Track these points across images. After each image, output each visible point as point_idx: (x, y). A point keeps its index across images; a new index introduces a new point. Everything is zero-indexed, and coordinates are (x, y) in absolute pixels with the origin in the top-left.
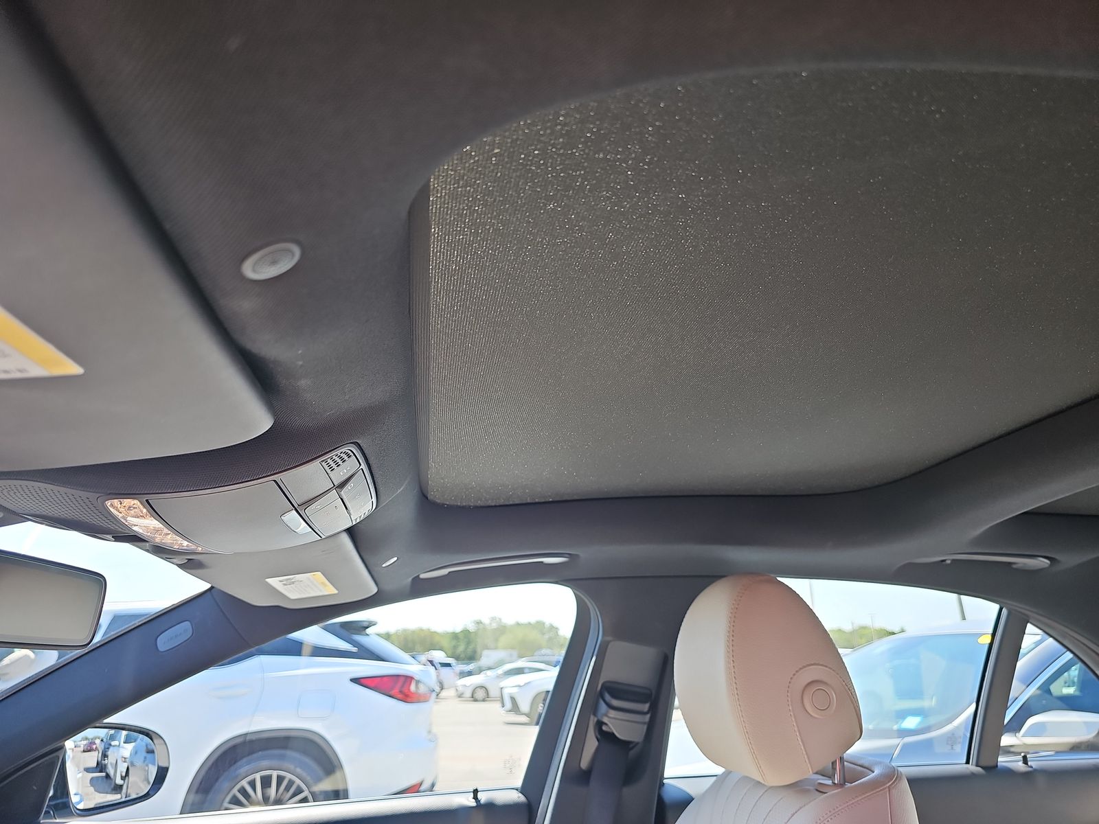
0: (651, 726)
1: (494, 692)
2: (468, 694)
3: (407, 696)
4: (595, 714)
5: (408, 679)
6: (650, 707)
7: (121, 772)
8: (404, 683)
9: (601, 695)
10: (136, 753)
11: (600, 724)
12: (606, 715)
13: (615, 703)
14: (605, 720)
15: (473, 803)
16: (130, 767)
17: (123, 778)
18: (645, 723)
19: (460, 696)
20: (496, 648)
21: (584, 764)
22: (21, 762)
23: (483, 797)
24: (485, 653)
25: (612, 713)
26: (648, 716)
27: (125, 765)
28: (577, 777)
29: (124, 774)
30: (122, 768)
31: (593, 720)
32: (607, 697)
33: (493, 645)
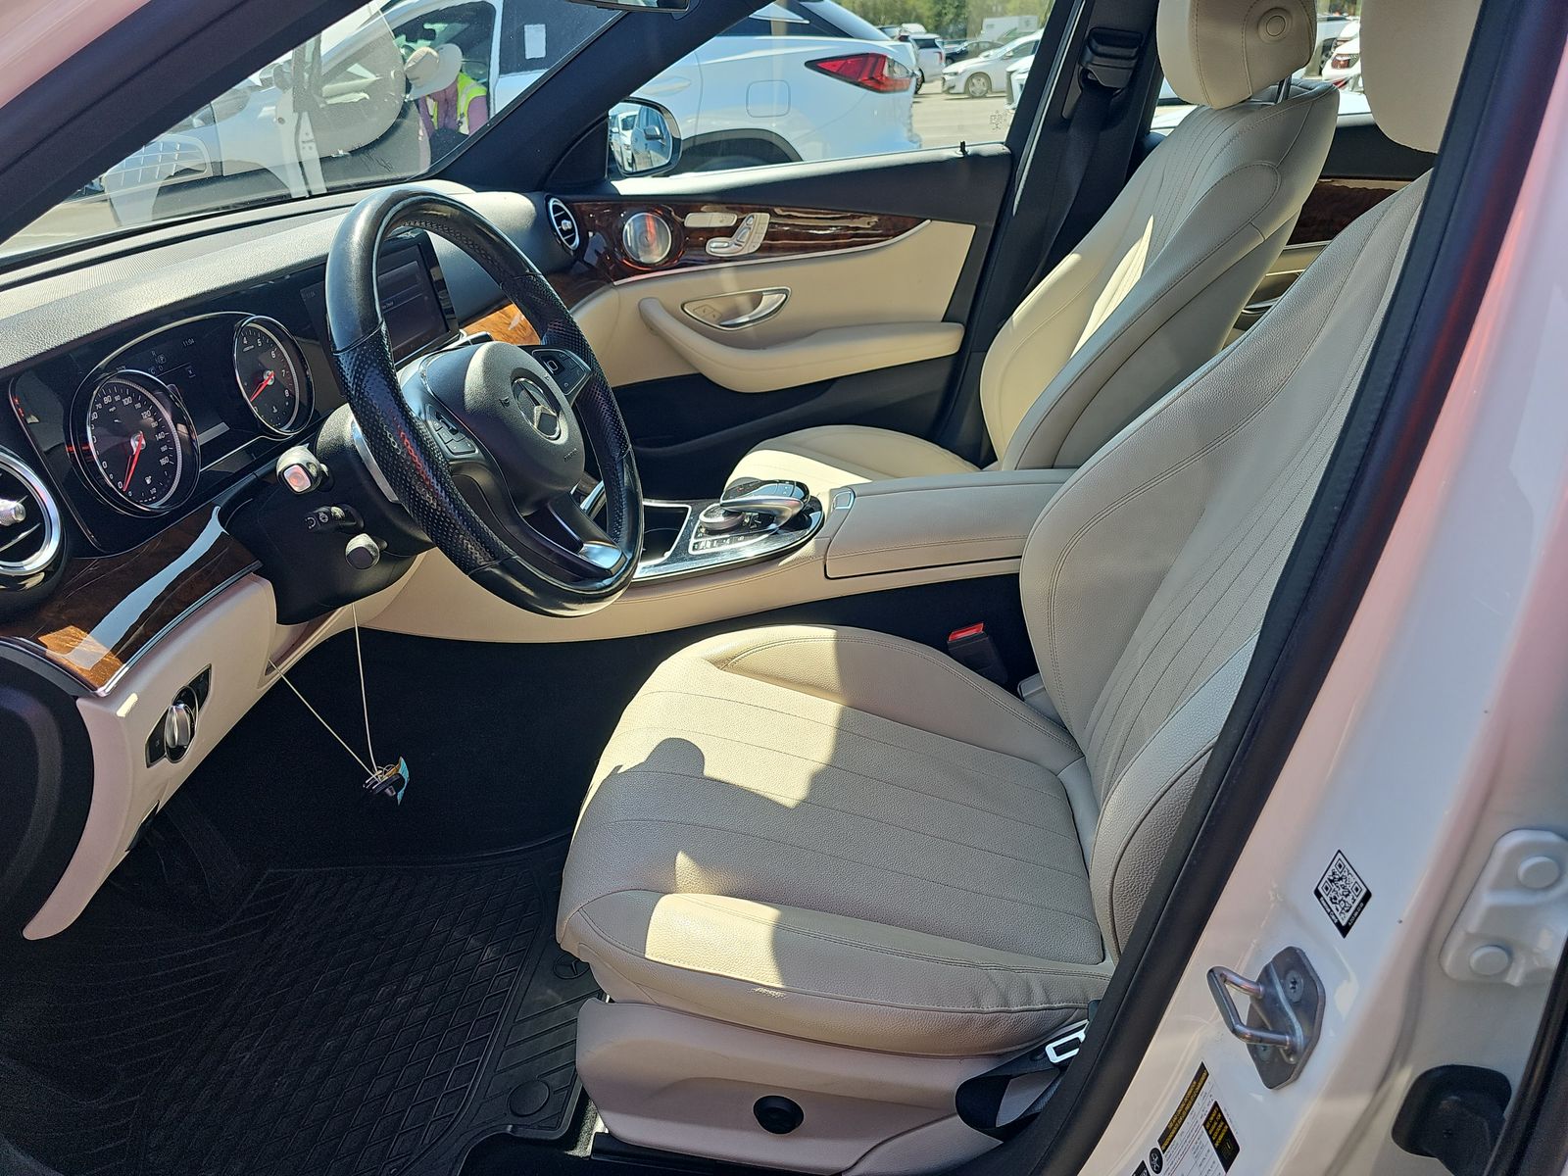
0: (1136, 70)
1: (999, 82)
2: (960, 88)
3: (879, 83)
4: (1080, 64)
5: (880, 59)
6: (1137, 53)
7: (628, 159)
8: (874, 66)
9: (1088, 42)
10: (636, 139)
11: (1086, 72)
12: (1090, 62)
13: (1101, 49)
14: (1090, 67)
15: (960, 154)
16: (635, 156)
17: (631, 165)
18: (1130, 68)
19: (949, 90)
20: (1003, 14)
21: (1065, 114)
22: (579, 133)
23: (969, 150)
24: (987, 21)
25: (1097, 60)
26: (1134, 61)
27: (630, 152)
28: (1057, 124)
29: (630, 161)
30: (628, 155)
31: (1078, 69)
32: (1094, 44)
33: (1000, 9)
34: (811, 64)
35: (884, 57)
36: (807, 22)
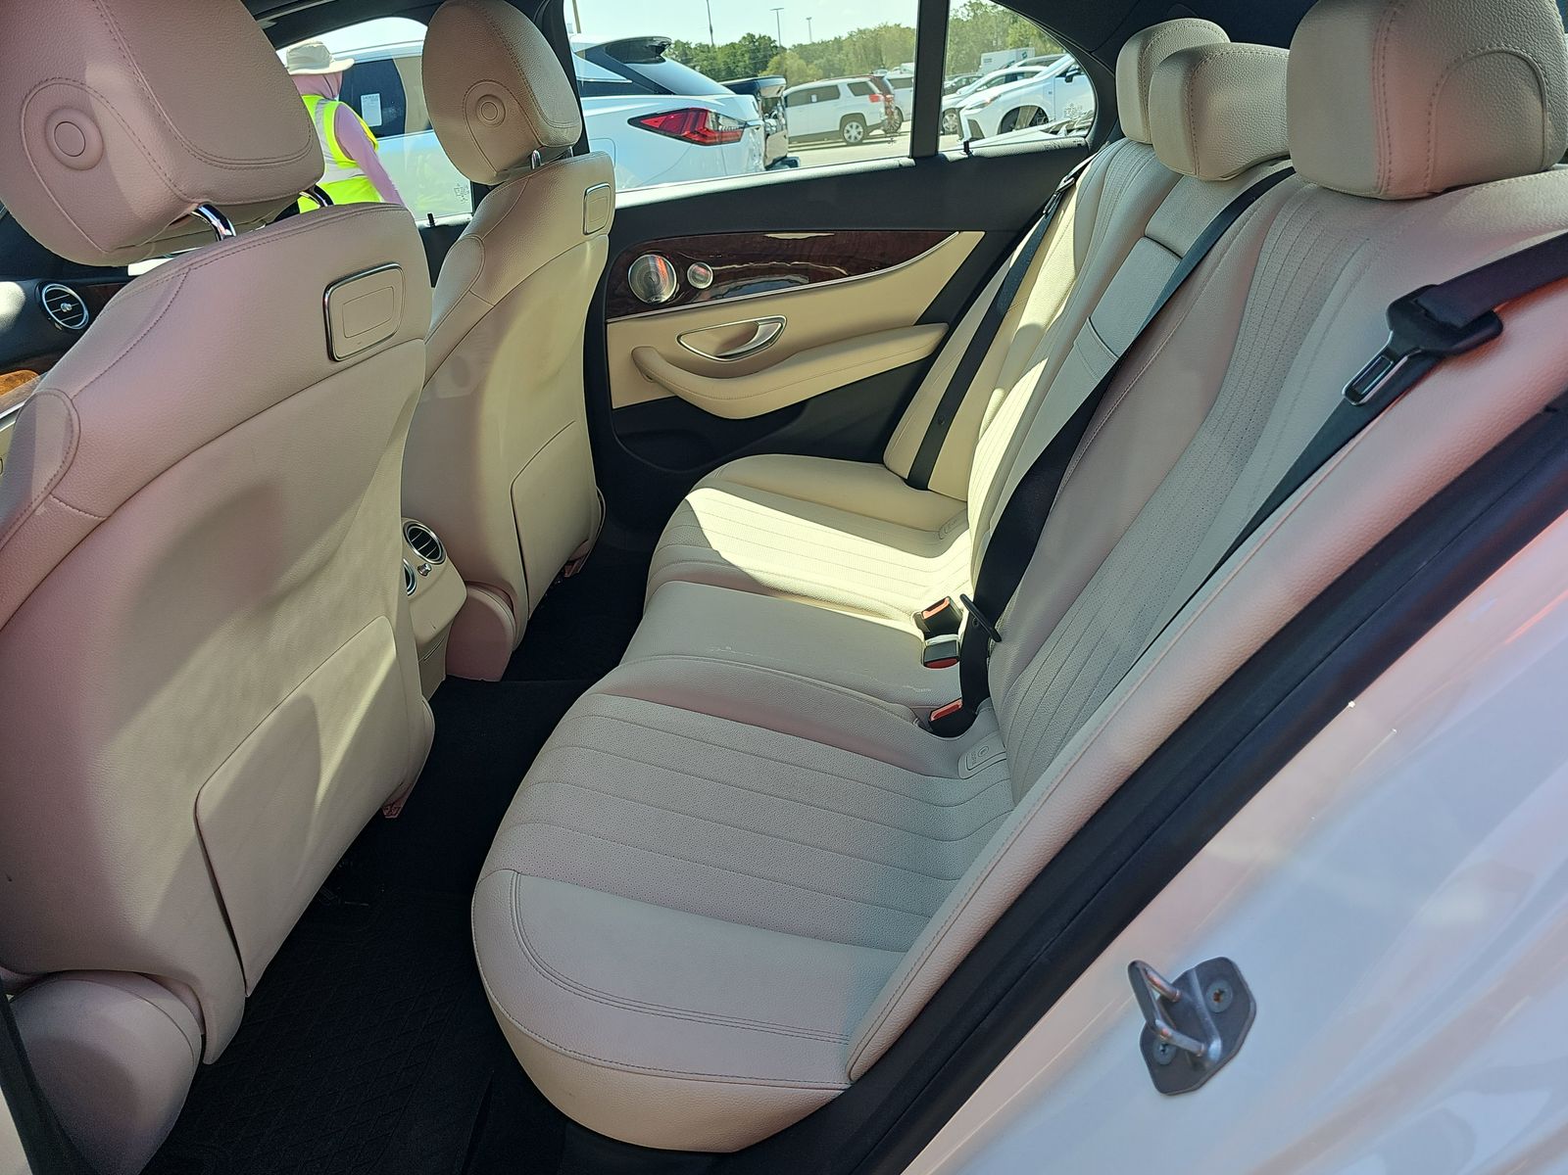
3: (704, 136)
5: (701, 113)
8: (696, 120)
33: (1000, 43)
34: (633, 122)
35: (706, 111)
36: (630, 81)
